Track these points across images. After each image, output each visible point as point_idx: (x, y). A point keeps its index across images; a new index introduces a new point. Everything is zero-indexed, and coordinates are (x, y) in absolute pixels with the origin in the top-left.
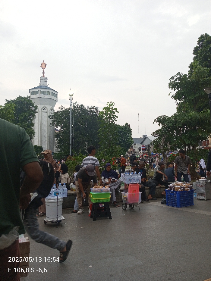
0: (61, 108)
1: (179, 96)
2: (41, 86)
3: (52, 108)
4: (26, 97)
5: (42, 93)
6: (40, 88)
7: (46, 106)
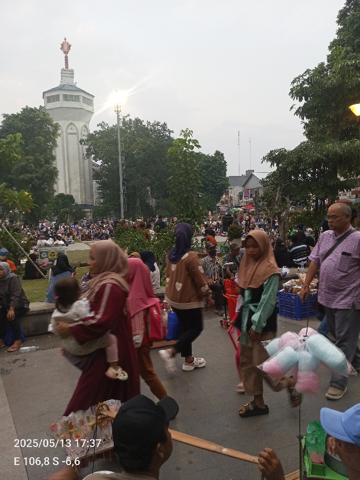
0: (101, 126)
1: (309, 112)
2: (64, 86)
3: (85, 126)
4: (38, 108)
5: (66, 98)
6: (62, 90)
7: (74, 122)
